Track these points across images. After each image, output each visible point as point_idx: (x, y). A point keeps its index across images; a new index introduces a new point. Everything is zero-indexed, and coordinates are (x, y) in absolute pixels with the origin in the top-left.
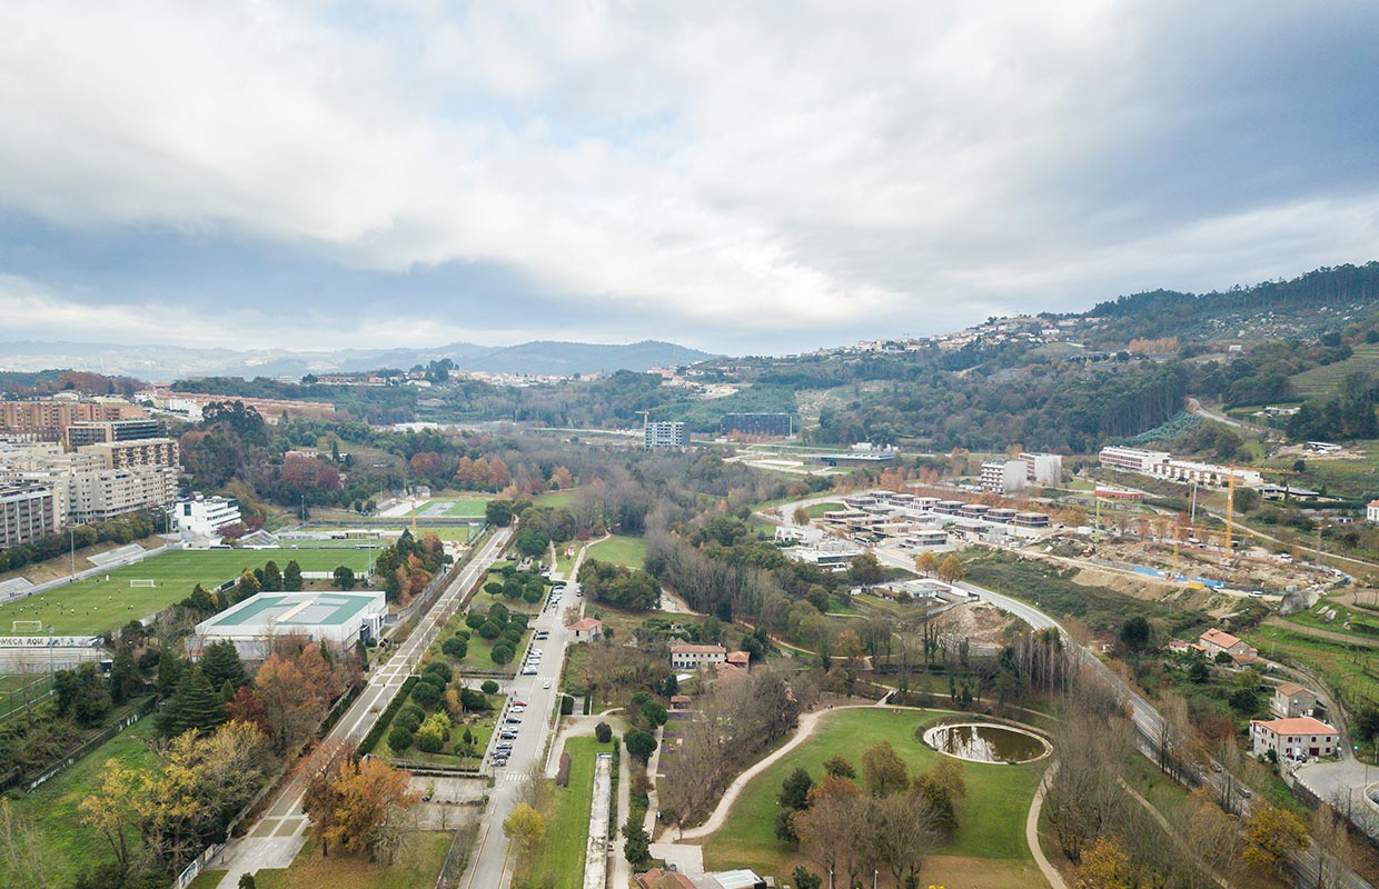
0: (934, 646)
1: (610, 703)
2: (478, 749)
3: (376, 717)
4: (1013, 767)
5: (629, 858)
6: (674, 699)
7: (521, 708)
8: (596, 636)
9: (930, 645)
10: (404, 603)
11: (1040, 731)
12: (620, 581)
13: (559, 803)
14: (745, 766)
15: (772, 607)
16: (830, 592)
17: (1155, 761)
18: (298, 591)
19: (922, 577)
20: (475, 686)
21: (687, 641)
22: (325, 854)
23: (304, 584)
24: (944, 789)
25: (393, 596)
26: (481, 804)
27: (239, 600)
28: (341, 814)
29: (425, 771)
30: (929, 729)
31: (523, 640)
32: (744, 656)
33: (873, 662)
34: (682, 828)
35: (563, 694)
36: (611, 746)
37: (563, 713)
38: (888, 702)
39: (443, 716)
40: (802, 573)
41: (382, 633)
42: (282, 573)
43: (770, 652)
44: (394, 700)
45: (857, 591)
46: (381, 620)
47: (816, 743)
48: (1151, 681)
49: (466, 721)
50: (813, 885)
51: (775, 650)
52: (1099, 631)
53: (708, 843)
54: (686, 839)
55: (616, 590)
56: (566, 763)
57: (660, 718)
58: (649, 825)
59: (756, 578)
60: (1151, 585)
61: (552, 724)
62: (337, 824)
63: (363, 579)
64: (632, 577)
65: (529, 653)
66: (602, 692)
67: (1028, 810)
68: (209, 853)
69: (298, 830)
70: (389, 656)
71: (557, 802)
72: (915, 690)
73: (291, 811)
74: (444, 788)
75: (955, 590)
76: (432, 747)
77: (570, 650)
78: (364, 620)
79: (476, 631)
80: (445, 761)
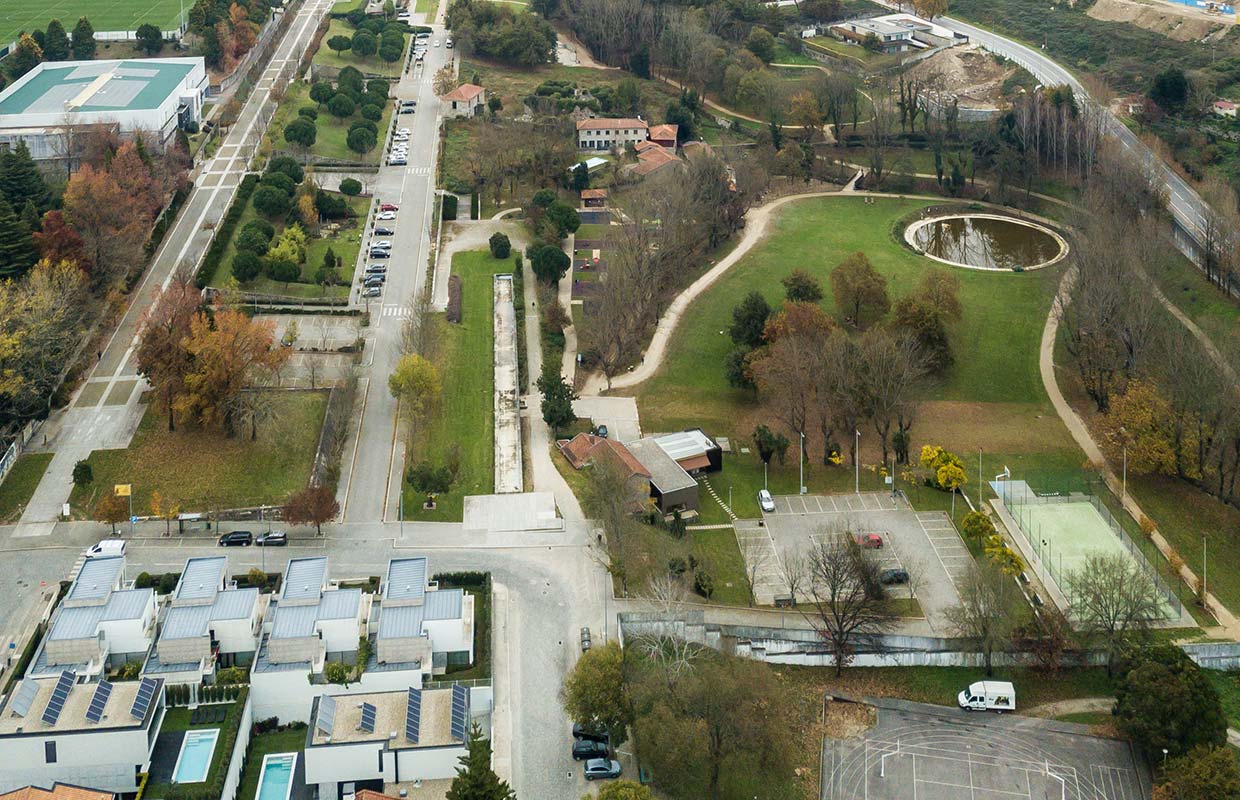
0: (913, 107)
1: (503, 202)
2: (343, 272)
3: (211, 234)
4: (1020, 275)
5: (549, 419)
6: (586, 194)
7: (392, 214)
8: (479, 109)
9: (908, 107)
10: (227, 71)
11: (1052, 223)
12: (504, 29)
13: (453, 347)
14: (683, 286)
15: (702, 59)
16: (776, 36)
17: (1198, 265)
18: (90, 59)
19: (893, 12)
20: (331, 183)
21: (596, 111)
22: (172, 427)
23: (98, 48)
24: (936, 315)
25: (214, 62)
26: (355, 351)
27: (17, 75)
28: (192, 379)
29: (280, 307)
30: (911, 223)
31: (384, 115)
32: (670, 131)
33: (835, 131)
34: (611, 375)
35: (443, 192)
36: (511, 263)
37: (445, 218)
38: (858, 187)
39: (296, 231)
40: (738, 10)
41: (204, 114)
42: (69, 35)
43: (704, 121)
44: (231, 209)
45: (810, 32)
46: (202, 95)
47: (768, 249)
48: (1191, 155)
49: (324, 234)
50: (779, 448)
51: (708, 116)
52: (1123, 84)
53: (644, 394)
54: (615, 390)
55: (498, 41)
56: (456, 288)
57: (570, 223)
58: (568, 373)
59: (680, 20)
60: (1189, 20)
61: (433, 235)
62: (188, 392)
63: (174, 40)
64: (519, 22)
65: (394, 134)
66: (492, 189)
67: (1041, 335)
68: (28, 431)
69: (133, 394)
70: (217, 146)
71: (450, 345)
72: (891, 172)
73: (120, 368)
74: (310, 330)
75: (938, 30)
76: (287, 273)
77: (447, 128)
78: (181, 99)
79: (324, 106)
80: (305, 292)
